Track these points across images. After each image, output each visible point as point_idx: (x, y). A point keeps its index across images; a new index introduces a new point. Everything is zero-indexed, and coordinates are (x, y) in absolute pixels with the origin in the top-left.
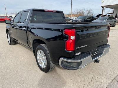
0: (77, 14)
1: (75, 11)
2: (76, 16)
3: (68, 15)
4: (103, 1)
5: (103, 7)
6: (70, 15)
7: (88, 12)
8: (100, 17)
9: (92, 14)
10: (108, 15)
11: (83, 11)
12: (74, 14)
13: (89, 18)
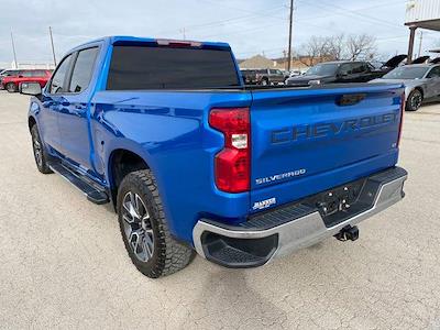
0: (312, 58)
1: (303, 47)
2: (309, 63)
3: (280, 61)
4: (413, 3)
5: (414, 26)
6: (288, 60)
7: (357, 50)
8: (401, 68)
9: (371, 57)
10: (433, 56)
11: (336, 43)
12: (301, 57)
13: (355, 71)
